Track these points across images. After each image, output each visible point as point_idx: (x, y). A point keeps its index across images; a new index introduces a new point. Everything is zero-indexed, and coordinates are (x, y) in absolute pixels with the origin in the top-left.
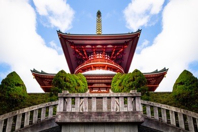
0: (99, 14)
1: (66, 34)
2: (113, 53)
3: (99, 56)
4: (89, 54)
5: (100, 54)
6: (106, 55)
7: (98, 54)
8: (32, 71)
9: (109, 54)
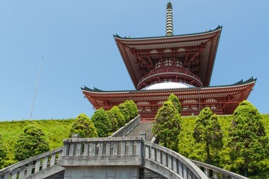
0: (169, 6)
1: (125, 38)
2: (187, 58)
3: (168, 63)
4: (155, 61)
5: (170, 61)
6: (178, 62)
7: (167, 61)
8: (82, 89)
9: (182, 59)
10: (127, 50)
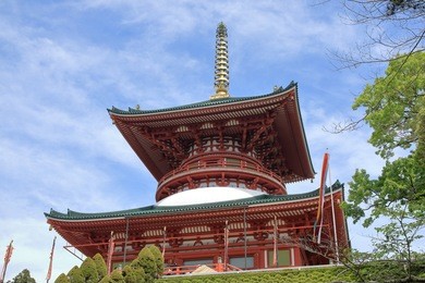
0: (222, 31)
3: (212, 146)
4: (187, 143)
5: (215, 143)
6: (231, 143)
7: (209, 143)
9: (235, 136)
10: (134, 129)
